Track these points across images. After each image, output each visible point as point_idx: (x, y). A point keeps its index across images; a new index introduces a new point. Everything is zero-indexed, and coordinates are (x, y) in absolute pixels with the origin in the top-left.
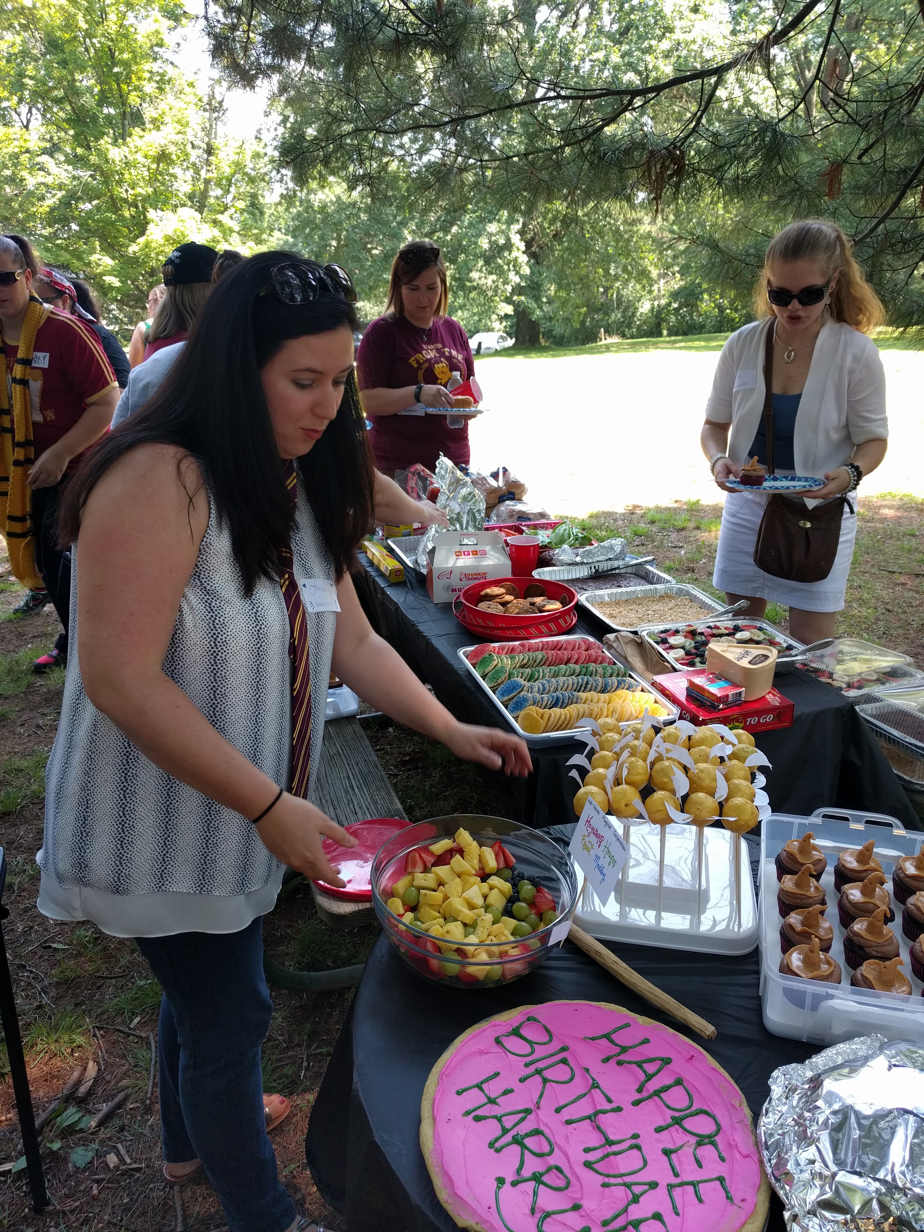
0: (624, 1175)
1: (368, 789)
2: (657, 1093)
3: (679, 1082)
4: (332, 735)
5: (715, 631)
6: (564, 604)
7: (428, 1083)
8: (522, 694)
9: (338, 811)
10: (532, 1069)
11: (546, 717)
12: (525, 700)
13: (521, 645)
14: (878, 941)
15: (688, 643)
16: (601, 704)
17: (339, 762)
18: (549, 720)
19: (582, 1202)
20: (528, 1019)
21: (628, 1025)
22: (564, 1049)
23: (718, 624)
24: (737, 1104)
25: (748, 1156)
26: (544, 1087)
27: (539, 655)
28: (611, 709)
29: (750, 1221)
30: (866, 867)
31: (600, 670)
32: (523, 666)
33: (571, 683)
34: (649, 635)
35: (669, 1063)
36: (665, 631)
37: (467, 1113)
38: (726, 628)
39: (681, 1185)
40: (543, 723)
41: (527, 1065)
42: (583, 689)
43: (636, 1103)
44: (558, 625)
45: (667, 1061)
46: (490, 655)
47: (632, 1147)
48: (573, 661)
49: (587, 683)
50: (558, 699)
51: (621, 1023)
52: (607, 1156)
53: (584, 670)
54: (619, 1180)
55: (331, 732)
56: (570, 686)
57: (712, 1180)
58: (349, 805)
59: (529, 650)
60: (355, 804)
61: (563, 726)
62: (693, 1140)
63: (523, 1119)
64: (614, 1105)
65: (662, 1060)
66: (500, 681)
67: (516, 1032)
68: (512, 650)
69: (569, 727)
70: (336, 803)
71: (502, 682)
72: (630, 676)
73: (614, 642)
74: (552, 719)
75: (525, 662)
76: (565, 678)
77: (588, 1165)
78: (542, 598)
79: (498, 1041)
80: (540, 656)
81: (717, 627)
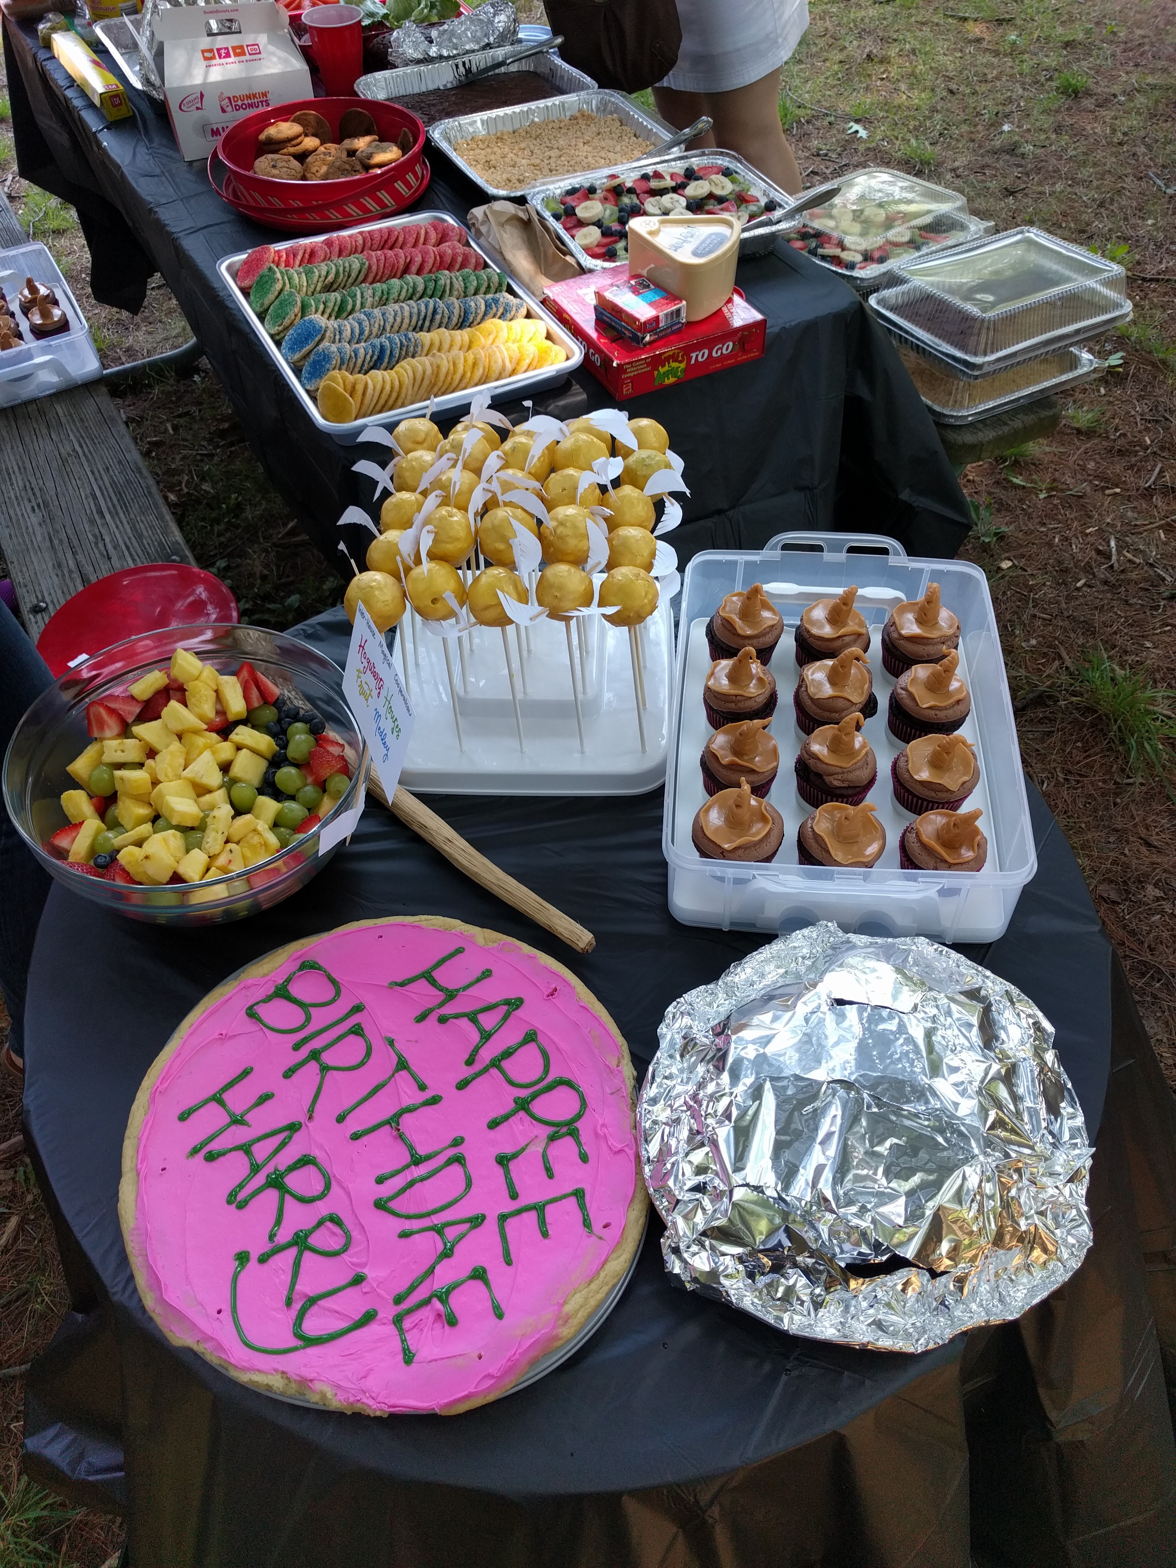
0: (435, 1212)
1: (127, 511)
2: (496, 1064)
3: (531, 1038)
4: (63, 420)
5: (654, 184)
6: (404, 149)
7: (134, 1107)
8: (321, 346)
9: (80, 557)
10: (304, 1052)
11: (360, 388)
12: (326, 357)
13: (329, 243)
14: (844, 765)
15: (608, 212)
16: (455, 351)
17: (76, 468)
18: (364, 394)
19: (366, 1271)
20: (301, 968)
21: (459, 951)
22: (357, 1009)
23: (660, 168)
24: (613, 1063)
25: (621, 1151)
26: (323, 1078)
27: (355, 262)
28: (470, 361)
29: (615, 1255)
30: (842, 631)
31: (459, 285)
32: (328, 288)
33: (407, 314)
34: (546, 201)
35: (518, 1007)
36: (572, 192)
37: (195, 1151)
38: (672, 176)
39: (519, 1212)
40: (354, 404)
41: (297, 1047)
42: (427, 323)
43: (462, 1085)
44: (395, 194)
45: (514, 1004)
46: (270, 269)
47: (450, 1162)
48: (414, 268)
49: (435, 312)
50: (382, 349)
51: (451, 950)
52: (411, 1184)
53: (431, 285)
54: (426, 1223)
55: (61, 414)
56: (407, 321)
57: (565, 1197)
58: (96, 544)
59: (340, 254)
60: (107, 540)
61: (391, 402)
62: (545, 1132)
63: (283, 1144)
64: (428, 1095)
65: (507, 1002)
66: (287, 322)
67: (282, 993)
68: (311, 255)
69: (399, 403)
70: (75, 542)
71: (292, 324)
72: (510, 291)
73: (483, 223)
74: (370, 391)
75: (331, 277)
76: (396, 307)
77: (380, 1205)
78: (368, 139)
79: (251, 1013)
80: (356, 265)
81: (657, 175)
